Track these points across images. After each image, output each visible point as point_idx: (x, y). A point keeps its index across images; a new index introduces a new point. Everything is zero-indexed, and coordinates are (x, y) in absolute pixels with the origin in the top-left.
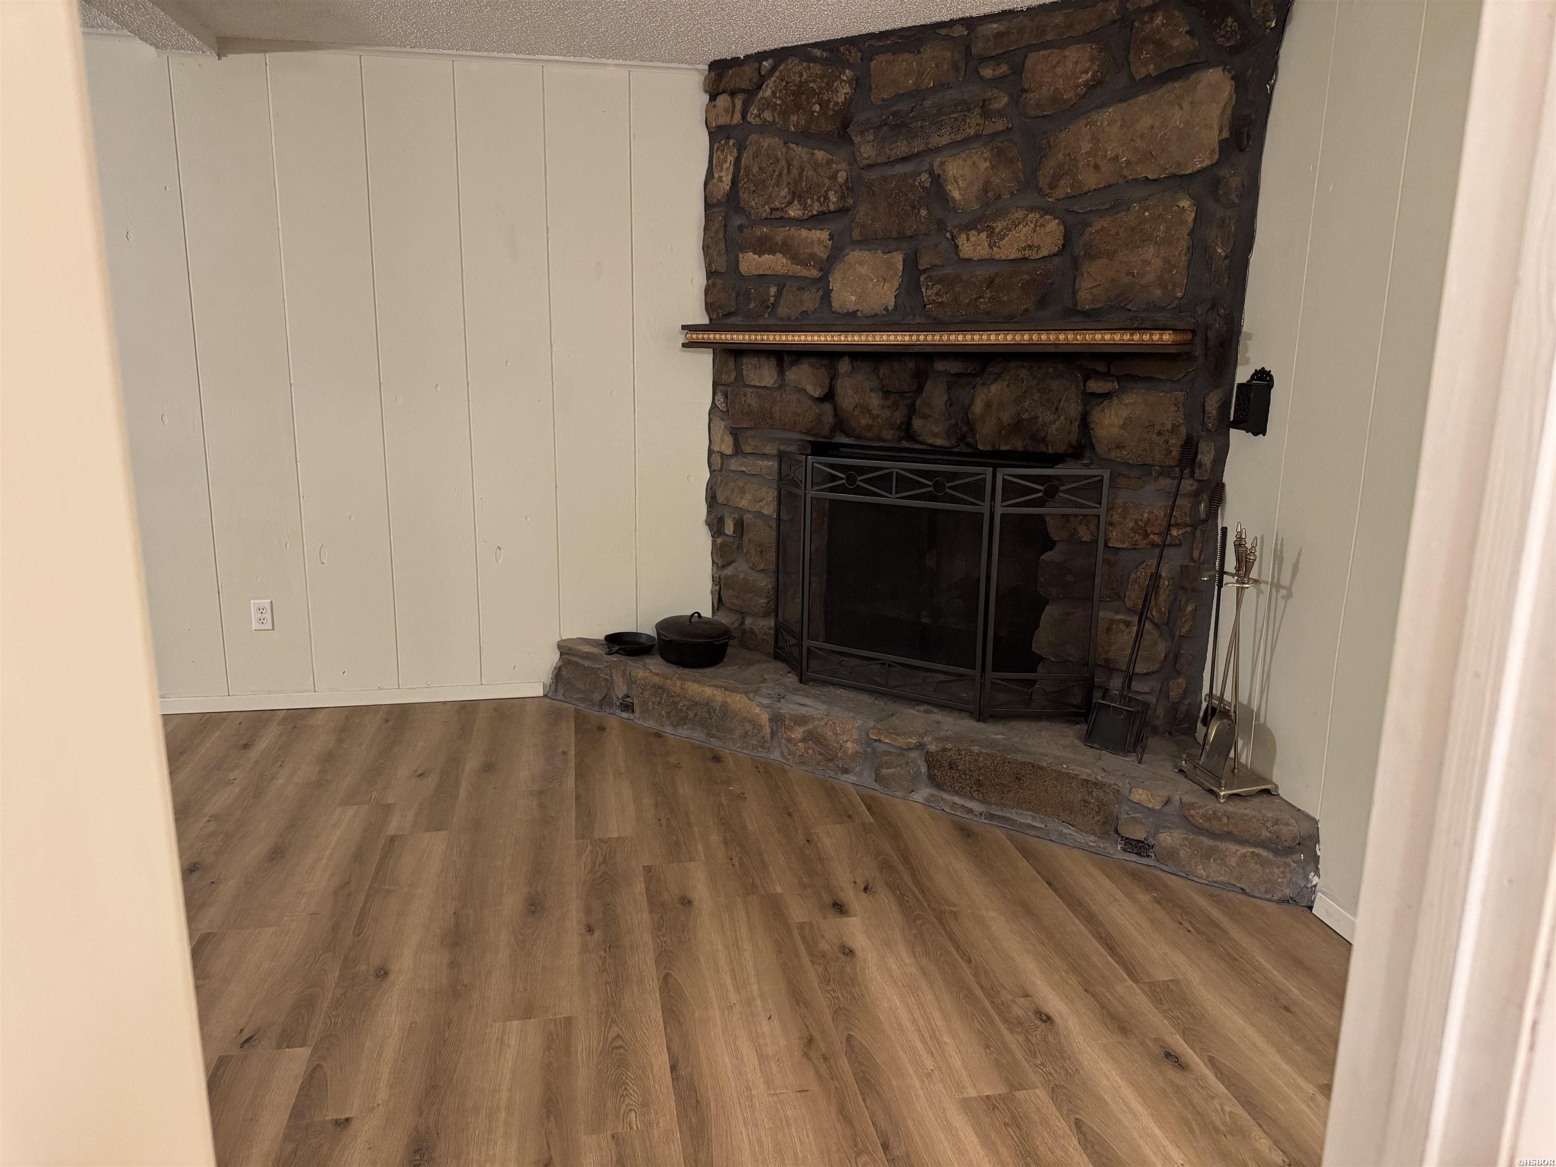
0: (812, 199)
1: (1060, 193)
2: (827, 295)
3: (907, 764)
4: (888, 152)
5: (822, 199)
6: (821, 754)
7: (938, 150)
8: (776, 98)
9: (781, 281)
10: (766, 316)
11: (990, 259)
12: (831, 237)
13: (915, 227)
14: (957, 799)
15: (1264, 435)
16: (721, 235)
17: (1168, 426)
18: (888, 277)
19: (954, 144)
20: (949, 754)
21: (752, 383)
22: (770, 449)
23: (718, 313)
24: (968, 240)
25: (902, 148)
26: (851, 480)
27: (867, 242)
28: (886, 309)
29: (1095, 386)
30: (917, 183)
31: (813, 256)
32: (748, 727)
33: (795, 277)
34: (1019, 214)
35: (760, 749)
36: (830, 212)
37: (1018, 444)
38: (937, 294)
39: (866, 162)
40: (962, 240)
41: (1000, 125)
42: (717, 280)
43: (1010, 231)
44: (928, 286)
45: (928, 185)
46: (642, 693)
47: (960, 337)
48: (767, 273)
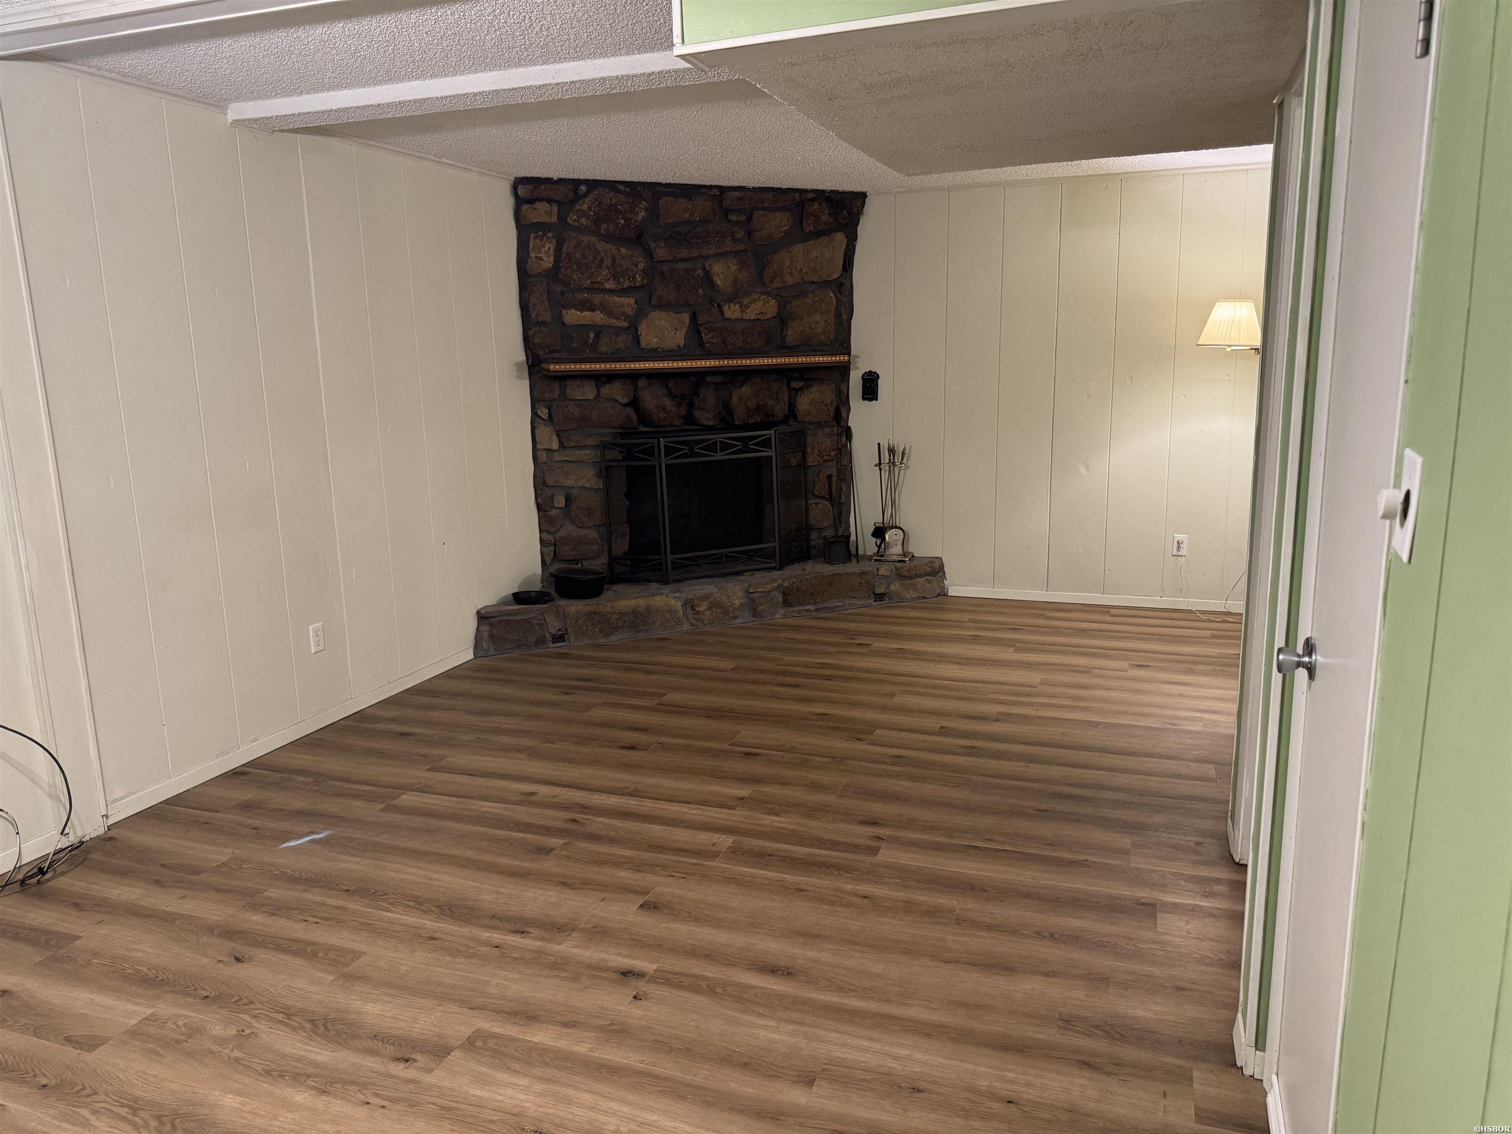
0: (624, 278)
1: (774, 286)
2: (637, 339)
3: (772, 599)
4: (675, 254)
5: (631, 279)
6: (721, 613)
7: (707, 257)
8: (591, 211)
9: (599, 330)
10: (587, 352)
11: (741, 319)
12: (636, 302)
13: (695, 299)
14: (800, 608)
15: (877, 400)
16: (545, 296)
17: (829, 402)
18: (679, 328)
19: (717, 255)
20: (796, 584)
21: (576, 398)
22: (591, 441)
23: (545, 351)
24: (729, 308)
25: (684, 253)
26: (691, 450)
27: (662, 306)
28: (679, 346)
29: (795, 385)
30: (696, 275)
31: (624, 314)
32: (668, 615)
33: (609, 327)
34: (756, 296)
35: (677, 627)
36: (636, 287)
37: (757, 418)
38: (712, 338)
39: (659, 259)
40: (725, 308)
41: (741, 247)
42: (542, 328)
43: (751, 304)
44: (705, 333)
45: (702, 276)
46: (576, 622)
47: (748, 362)
48: (587, 323)
